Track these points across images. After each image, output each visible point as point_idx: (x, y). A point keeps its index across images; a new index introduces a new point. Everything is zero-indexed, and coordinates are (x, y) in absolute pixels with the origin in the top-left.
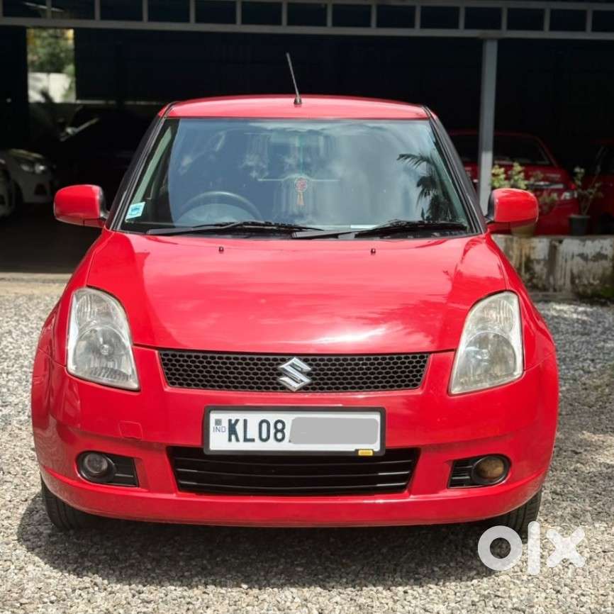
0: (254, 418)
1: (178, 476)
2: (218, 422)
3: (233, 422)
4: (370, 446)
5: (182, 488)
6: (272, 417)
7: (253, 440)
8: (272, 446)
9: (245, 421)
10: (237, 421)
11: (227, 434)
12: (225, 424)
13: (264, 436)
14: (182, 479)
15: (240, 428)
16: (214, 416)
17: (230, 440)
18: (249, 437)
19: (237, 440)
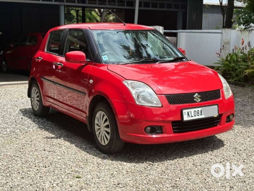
0: (193, 110)
1: (173, 129)
2: (185, 113)
3: (188, 112)
4: (216, 114)
5: (174, 132)
6: (196, 109)
7: (193, 116)
8: (197, 117)
9: (191, 112)
10: (189, 112)
11: (187, 116)
12: (187, 113)
13: (195, 115)
14: (174, 130)
15: (190, 114)
16: (184, 111)
17: (188, 117)
18: (192, 116)
19: (190, 117)
